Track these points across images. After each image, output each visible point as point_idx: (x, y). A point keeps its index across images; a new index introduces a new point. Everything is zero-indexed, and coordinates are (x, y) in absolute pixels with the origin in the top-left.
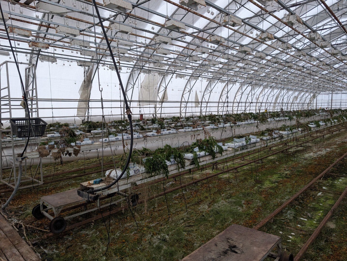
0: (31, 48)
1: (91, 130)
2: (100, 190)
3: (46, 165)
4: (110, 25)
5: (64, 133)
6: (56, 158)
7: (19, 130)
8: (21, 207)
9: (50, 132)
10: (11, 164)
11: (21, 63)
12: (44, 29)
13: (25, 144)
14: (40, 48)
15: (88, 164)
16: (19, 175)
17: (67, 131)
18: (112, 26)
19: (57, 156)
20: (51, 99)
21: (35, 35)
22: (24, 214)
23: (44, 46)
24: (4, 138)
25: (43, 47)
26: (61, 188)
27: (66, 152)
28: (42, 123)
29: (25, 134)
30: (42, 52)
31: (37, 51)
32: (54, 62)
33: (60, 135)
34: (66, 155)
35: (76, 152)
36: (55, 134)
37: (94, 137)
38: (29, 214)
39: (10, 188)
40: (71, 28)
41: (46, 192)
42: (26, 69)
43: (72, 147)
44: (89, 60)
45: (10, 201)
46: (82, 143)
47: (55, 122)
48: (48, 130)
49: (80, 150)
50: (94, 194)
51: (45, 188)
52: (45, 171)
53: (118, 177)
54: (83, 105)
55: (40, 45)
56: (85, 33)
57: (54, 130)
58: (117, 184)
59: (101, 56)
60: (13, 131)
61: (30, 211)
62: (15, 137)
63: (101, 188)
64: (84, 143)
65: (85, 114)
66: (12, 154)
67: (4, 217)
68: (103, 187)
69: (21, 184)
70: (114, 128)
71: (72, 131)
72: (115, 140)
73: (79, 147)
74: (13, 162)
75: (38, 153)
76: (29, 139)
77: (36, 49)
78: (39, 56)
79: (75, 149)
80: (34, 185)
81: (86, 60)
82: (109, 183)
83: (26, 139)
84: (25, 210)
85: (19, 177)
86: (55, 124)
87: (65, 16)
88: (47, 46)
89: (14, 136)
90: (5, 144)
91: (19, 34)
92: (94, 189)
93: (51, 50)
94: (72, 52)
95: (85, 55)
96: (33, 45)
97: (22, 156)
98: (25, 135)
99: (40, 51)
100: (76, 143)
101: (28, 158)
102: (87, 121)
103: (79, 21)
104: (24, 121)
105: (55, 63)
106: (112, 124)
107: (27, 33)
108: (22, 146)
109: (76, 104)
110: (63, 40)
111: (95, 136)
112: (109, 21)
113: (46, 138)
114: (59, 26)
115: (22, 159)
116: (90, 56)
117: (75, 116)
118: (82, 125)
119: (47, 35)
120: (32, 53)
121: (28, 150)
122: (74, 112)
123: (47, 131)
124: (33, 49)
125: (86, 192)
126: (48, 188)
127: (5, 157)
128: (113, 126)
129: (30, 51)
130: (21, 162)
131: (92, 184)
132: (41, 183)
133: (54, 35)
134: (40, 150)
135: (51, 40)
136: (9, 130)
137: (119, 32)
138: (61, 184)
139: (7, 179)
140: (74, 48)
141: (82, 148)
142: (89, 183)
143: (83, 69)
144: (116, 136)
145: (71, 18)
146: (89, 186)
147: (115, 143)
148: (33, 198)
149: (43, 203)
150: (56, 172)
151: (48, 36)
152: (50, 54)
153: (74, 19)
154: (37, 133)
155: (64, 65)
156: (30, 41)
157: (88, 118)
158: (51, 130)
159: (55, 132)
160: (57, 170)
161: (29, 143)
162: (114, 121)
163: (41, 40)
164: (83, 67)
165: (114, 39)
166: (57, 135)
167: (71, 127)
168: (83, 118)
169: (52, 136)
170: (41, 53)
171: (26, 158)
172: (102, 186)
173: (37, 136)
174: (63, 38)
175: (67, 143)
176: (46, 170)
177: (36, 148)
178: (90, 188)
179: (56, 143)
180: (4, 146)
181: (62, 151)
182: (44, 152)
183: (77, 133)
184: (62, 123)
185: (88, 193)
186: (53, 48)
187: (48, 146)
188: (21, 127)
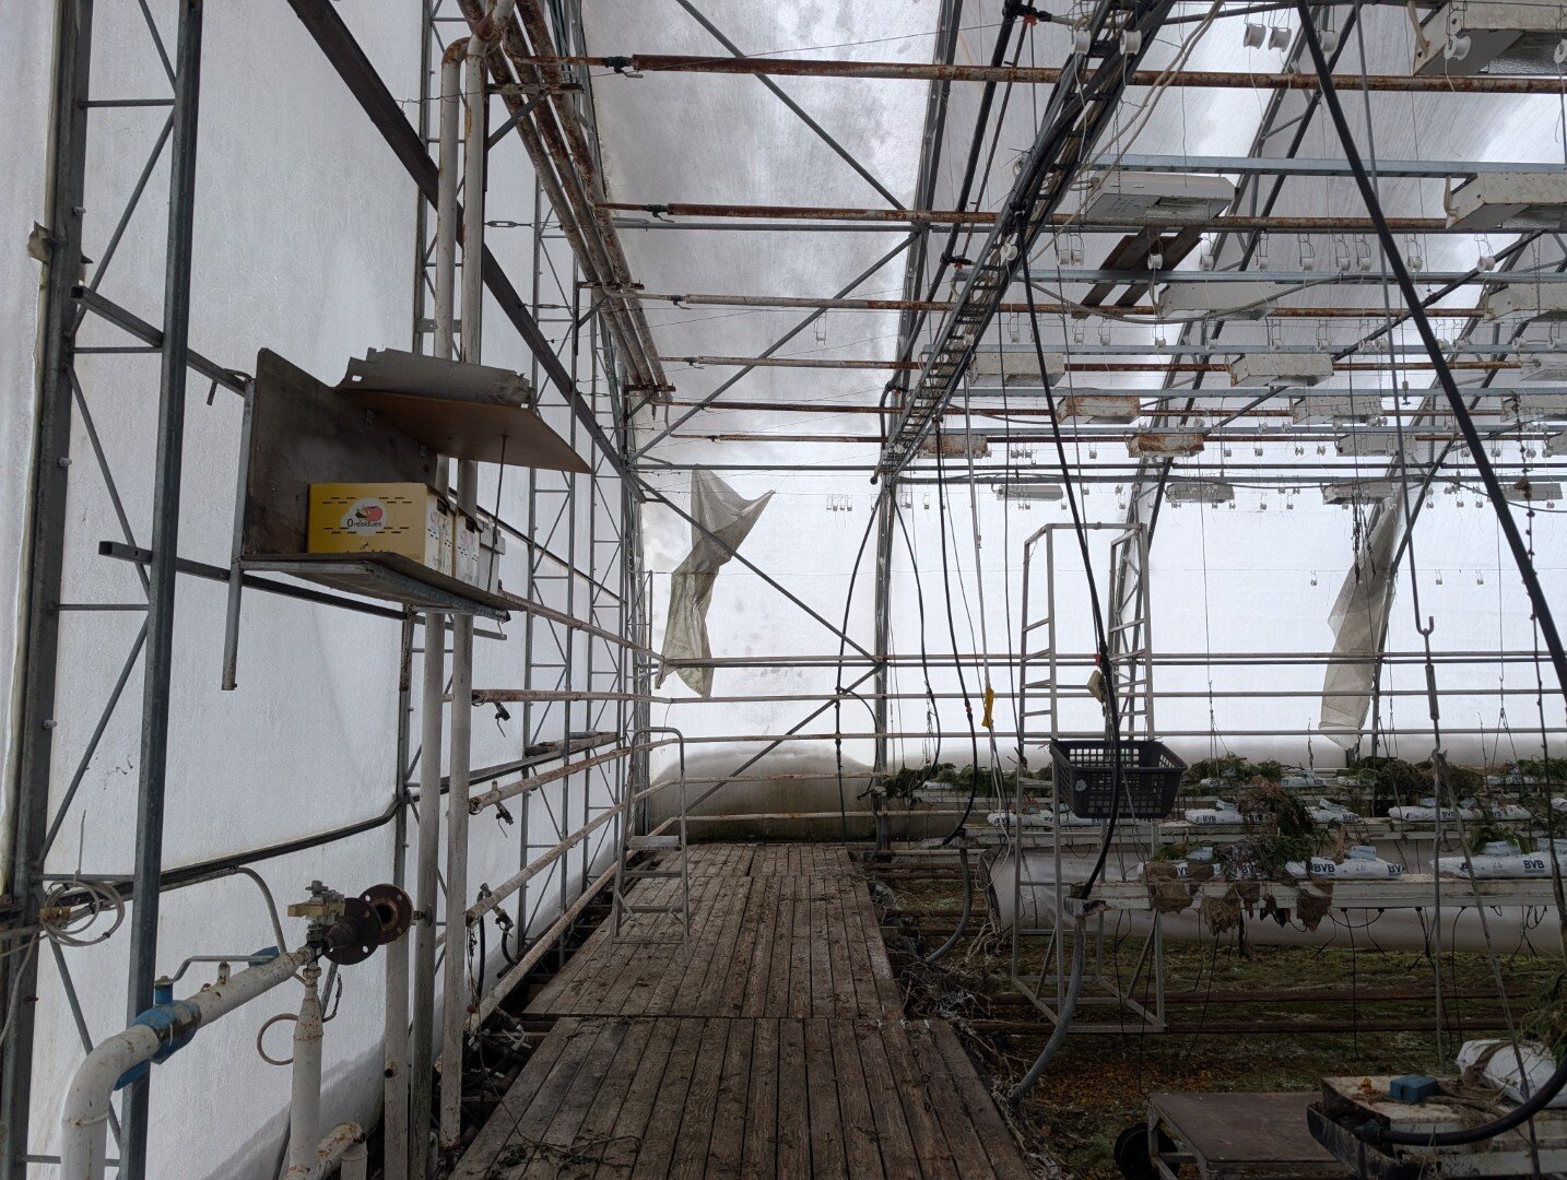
0: (1136, 461)
1: (1392, 804)
2: (1425, 1144)
3: (1179, 946)
4: (1482, 299)
5: (1259, 810)
6: (1219, 926)
7: (1081, 785)
8: (1078, 1115)
9: (1200, 799)
10: (1050, 918)
11: (1098, 526)
12: (1184, 379)
13: (1100, 842)
14: (1168, 455)
15: (1374, 973)
16: (1074, 973)
17: (1272, 803)
18: (1493, 302)
19: (1224, 916)
20: (1208, 656)
21: (1153, 407)
22: (1084, 1147)
23: (1185, 444)
24: (1032, 810)
25: (1181, 450)
26: (1242, 1068)
27: (1262, 904)
28: (1164, 763)
29: (1099, 803)
30: (1177, 466)
31: (1156, 466)
32: (1222, 501)
33: (1238, 818)
34: (1263, 916)
35: (1313, 909)
36: (1219, 809)
37: (1404, 838)
38: (1104, 1156)
39: (1042, 1020)
40: (1294, 351)
41: (1176, 1071)
42: (1114, 548)
43: (1291, 881)
44: (1381, 473)
45: (1037, 1075)
46: (1339, 870)
47: (1222, 755)
48: (1191, 788)
49: (1328, 901)
50: (1391, 1154)
51: (1171, 1051)
52: (1175, 970)
53: (1532, 1093)
54: (1352, 678)
55: (1169, 442)
56: (1357, 359)
57: (1216, 791)
58: (1525, 1127)
59: (1440, 446)
60: (1061, 787)
61: (1106, 1140)
62: (1066, 812)
63: (1427, 1129)
64: (1349, 866)
65: (1362, 722)
66: (1053, 880)
67: (1015, 1138)
68: (1441, 1129)
69: (1081, 1013)
70: (1520, 802)
71: (1294, 803)
72: (1522, 871)
73: (1326, 886)
74: (1055, 909)
75: (1145, 891)
76: (1112, 825)
77: (1154, 459)
78: (1167, 484)
79: (1304, 893)
80: (1128, 1028)
81: (1363, 473)
82: (1475, 1113)
83: (1105, 822)
84: (1092, 1133)
85: (1072, 980)
86: (1220, 762)
87: (1269, 311)
88: (1194, 441)
89: (1062, 807)
90: (1033, 837)
91: (1096, 418)
92: (1394, 1127)
93: (1211, 453)
94: (1297, 451)
95: (1355, 454)
96: (1143, 448)
97: (1084, 897)
98: (1100, 809)
99: (1169, 463)
100: (1309, 865)
101: (1108, 908)
102: (1370, 754)
103: (1332, 315)
104: (1101, 751)
105: (1227, 503)
106: (1510, 779)
107: (1123, 408)
108: (1090, 848)
109: (1316, 677)
110: (1259, 407)
111: (1412, 836)
112: (1479, 281)
113: (1181, 824)
114: (1242, 356)
115: (1087, 908)
116: (1383, 453)
117: (1309, 733)
118: (1345, 774)
119: (1197, 400)
120: (1138, 480)
121: (1112, 870)
122: (1310, 713)
123: (1187, 793)
124: (1145, 460)
125: (1350, 1129)
126: (1183, 1053)
127: (1029, 888)
128: (1515, 787)
129: (1132, 472)
130: (1081, 919)
131: (1384, 1098)
132: (1157, 1022)
133: (1224, 394)
134: (1155, 880)
135: (1213, 413)
136: (1049, 783)
137: (1539, 318)
138: (1243, 1047)
139: (1032, 978)
140: (1308, 430)
141: (1339, 891)
142: (1367, 1085)
143: (1352, 516)
144: (1525, 852)
145: (1294, 313)
146: (1366, 1105)
147: (1524, 887)
148: (1121, 1084)
149: (1161, 1121)
150: (1217, 987)
151: (1201, 403)
152: (1206, 473)
153: (1308, 314)
154: (1144, 803)
155: (1264, 507)
156: (1136, 435)
157: (1375, 743)
158: (1205, 791)
159: (1220, 804)
160: (1227, 979)
161: (1114, 840)
162: (1521, 763)
163: (1174, 422)
164: (1351, 506)
165: (1511, 358)
166: (1228, 814)
167: (1293, 781)
168: (1349, 742)
169: (1205, 818)
170: (1173, 472)
171: (1101, 908)
172: (1438, 1120)
173: (1148, 816)
174: (1262, 399)
175: (1271, 861)
176: (1181, 969)
177: (1140, 868)
178: (1373, 1115)
179: (1220, 856)
180: (1028, 842)
181: (1248, 893)
182: (1171, 892)
183: (1317, 814)
184: (1254, 760)
185: (1358, 1136)
186: (1218, 444)
187: (1184, 865)
188: (1088, 773)
